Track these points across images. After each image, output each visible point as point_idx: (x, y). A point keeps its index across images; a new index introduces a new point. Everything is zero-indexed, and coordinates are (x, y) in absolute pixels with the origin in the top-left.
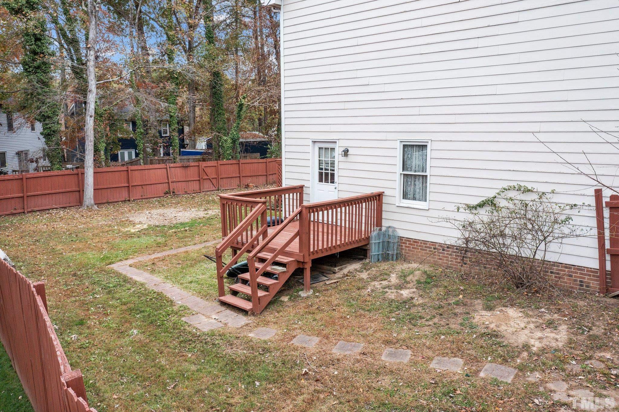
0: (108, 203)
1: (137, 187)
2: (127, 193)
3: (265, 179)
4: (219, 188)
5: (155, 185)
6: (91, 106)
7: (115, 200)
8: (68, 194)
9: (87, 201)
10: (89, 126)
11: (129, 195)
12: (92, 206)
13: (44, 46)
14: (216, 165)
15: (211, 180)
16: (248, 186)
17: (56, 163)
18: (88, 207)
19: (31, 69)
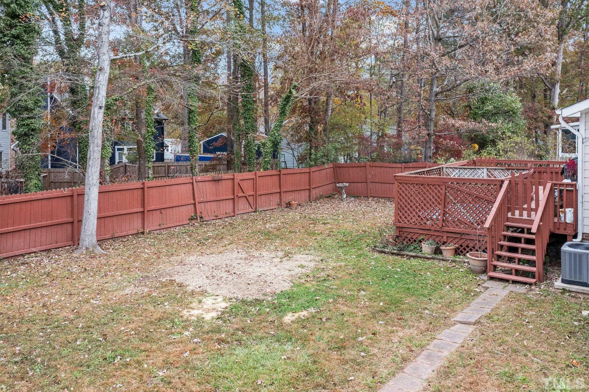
0: (113, 238)
1: (154, 212)
2: (140, 221)
3: (308, 194)
4: (256, 208)
5: (177, 208)
6: (101, 92)
7: (124, 234)
8: (55, 229)
9: (87, 239)
10: (97, 121)
11: (143, 224)
12: (94, 247)
13: (28, 7)
14: (254, 177)
15: (247, 197)
16: (290, 204)
17: (33, 177)
18: (87, 249)
19: (6, 39)
